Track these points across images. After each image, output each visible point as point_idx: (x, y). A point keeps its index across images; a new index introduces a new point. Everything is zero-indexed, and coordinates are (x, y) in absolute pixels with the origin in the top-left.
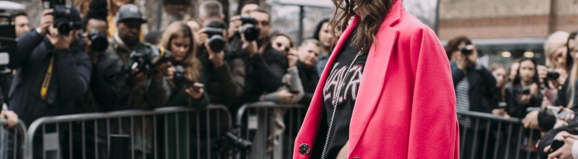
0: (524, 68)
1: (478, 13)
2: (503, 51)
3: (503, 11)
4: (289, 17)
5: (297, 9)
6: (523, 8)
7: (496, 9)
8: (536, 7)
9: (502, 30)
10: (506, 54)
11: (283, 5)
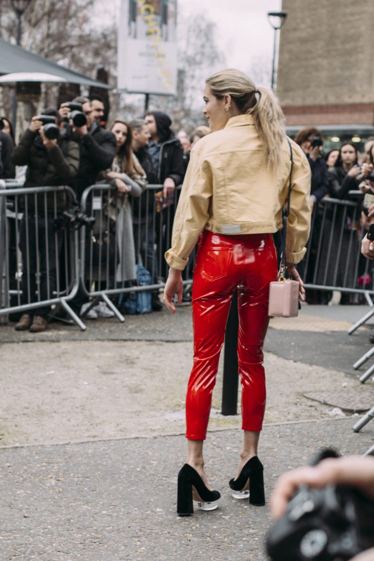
0: (345, 152)
1: (309, 102)
2: (332, 136)
3: (332, 100)
4: (137, 104)
5: (143, 97)
6: (350, 97)
7: (326, 97)
8: (363, 96)
9: (332, 117)
10: (336, 139)
11: (130, 93)
